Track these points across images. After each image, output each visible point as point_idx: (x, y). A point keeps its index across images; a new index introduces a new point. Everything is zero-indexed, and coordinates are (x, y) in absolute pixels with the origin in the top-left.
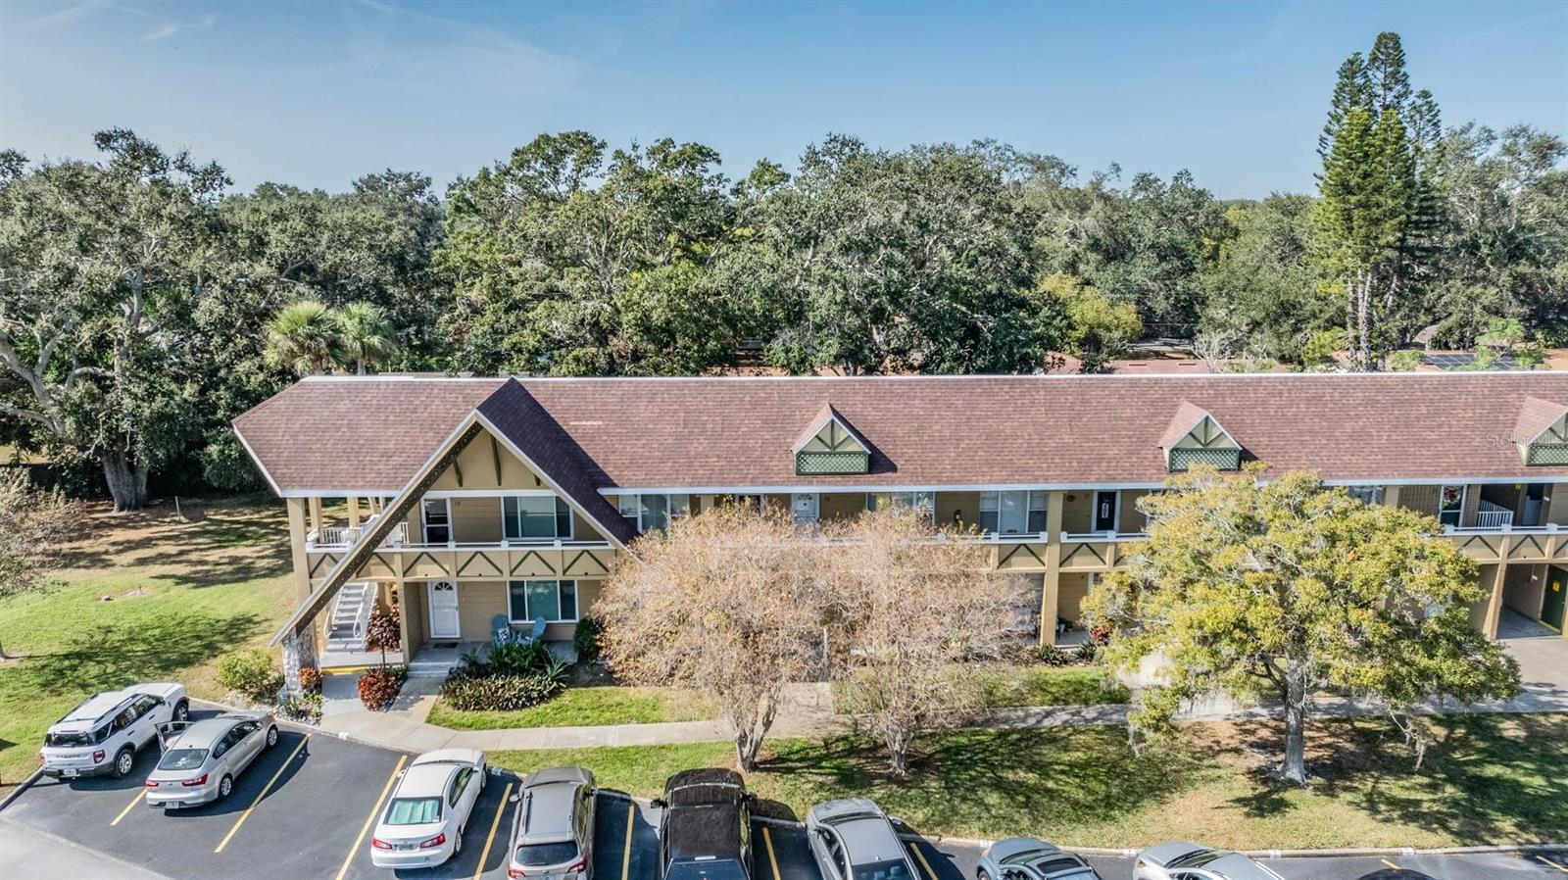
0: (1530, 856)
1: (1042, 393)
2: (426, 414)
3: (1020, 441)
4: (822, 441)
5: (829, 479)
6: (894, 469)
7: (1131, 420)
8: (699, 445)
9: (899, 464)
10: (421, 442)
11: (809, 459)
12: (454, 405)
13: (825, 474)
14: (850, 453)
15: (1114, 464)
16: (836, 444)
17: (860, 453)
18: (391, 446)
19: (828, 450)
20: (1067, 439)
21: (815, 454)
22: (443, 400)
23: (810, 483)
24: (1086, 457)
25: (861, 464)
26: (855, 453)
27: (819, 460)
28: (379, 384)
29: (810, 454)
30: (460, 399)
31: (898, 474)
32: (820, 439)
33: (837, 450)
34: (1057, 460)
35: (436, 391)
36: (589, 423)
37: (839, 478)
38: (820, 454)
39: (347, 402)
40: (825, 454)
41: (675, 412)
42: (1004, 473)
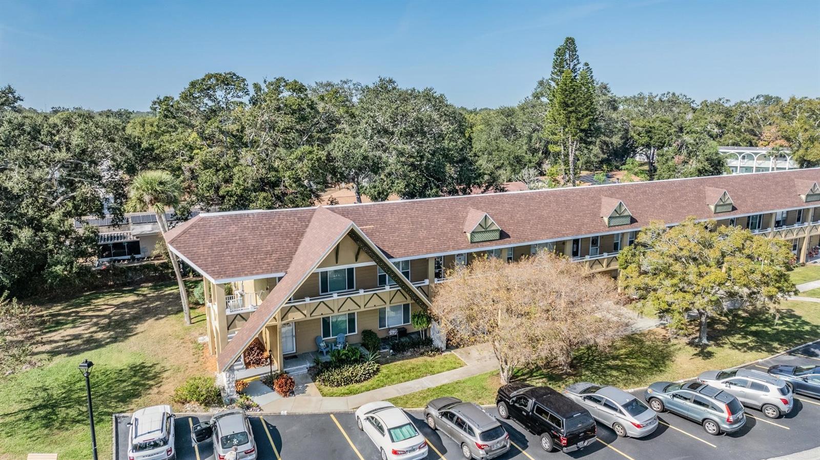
0: (790, 353)
2: (281, 230)
5: (484, 244)
6: (509, 237)
7: (587, 206)
8: (422, 234)
9: (510, 234)
10: (285, 245)
11: (476, 235)
12: (295, 224)
13: (482, 242)
14: (493, 231)
15: (588, 226)
16: (487, 227)
17: (497, 230)
18: (269, 249)
19: (484, 230)
21: (478, 232)
22: (288, 221)
23: (476, 247)
24: (578, 224)
25: (497, 235)
26: (495, 230)
27: (480, 235)
28: (248, 215)
29: (476, 232)
30: (297, 220)
31: (511, 239)
32: (481, 226)
33: (488, 229)
34: (568, 226)
35: (281, 216)
36: (367, 227)
37: (488, 243)
38: (480, 232)
39: (234, 226)
40: (482, 232)
41: (406, 218)
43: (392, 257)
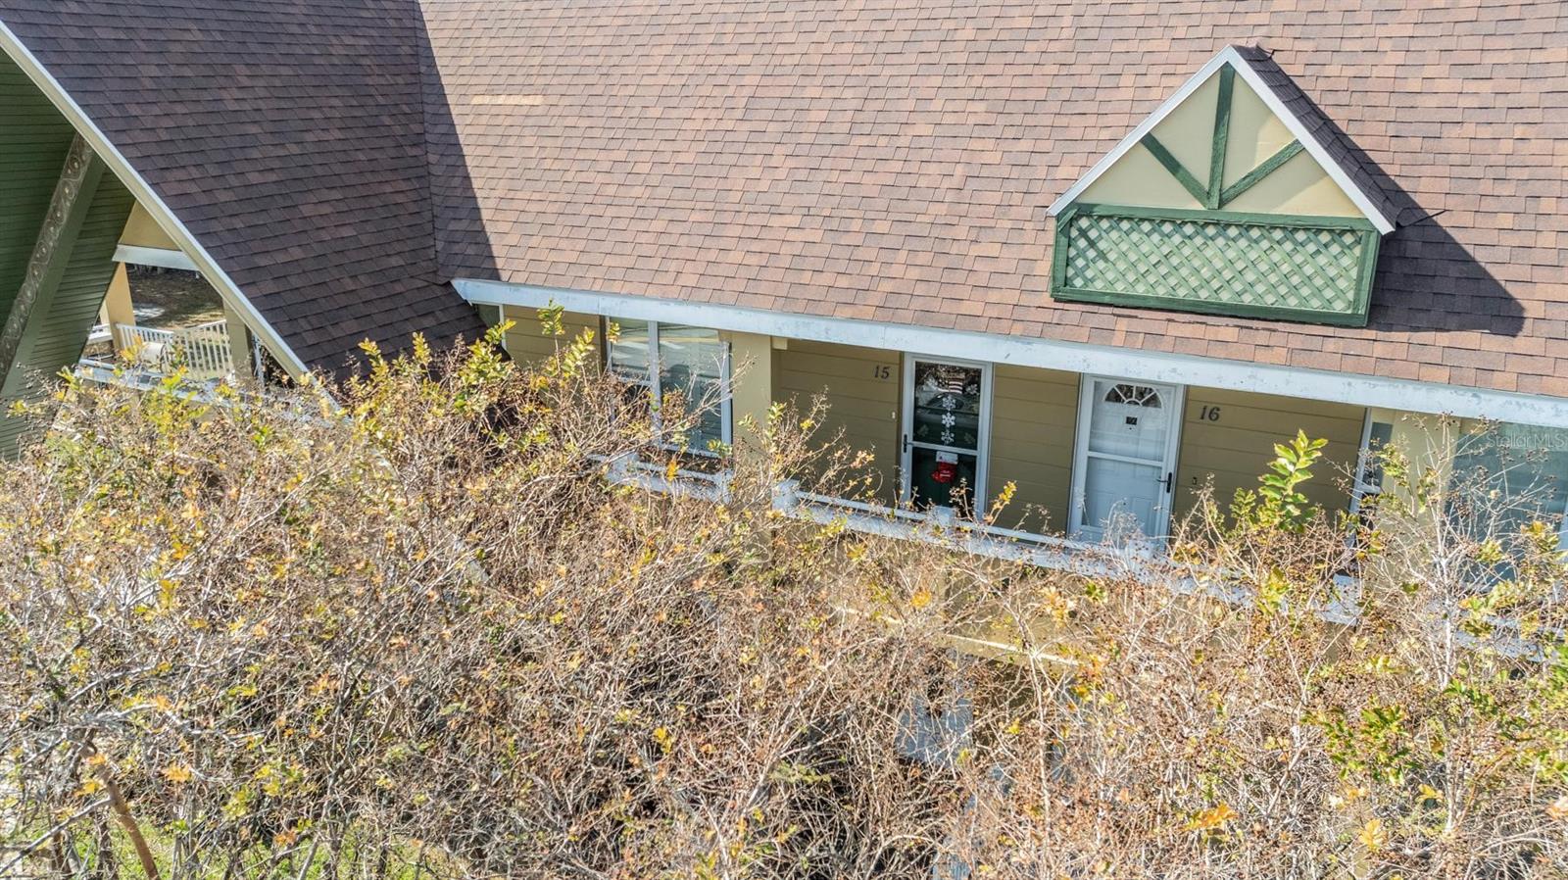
4: (1172, 165)
6: (1505, 316)
11: (1110, 240)
13: (1170, 307)
14: (1291, 227)
16: (1233, 176)
17: (1338, 231)
19: (1198, 206)
21: (1137, 216)
25: (1340, 277)
26: (1315, 228)
27: (1148, 244)
29: (1117, 215)
31: (1520, 343)
32: (1163, 154)
33: (1239, 207)
38: (1158, 219)
43: (494, 275)
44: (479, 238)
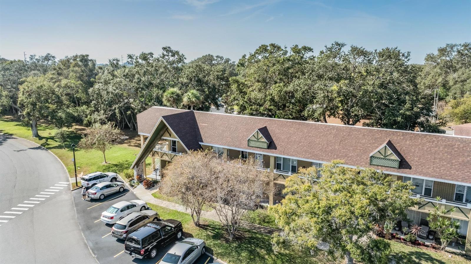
1: (335, 130)
3: (320, 146)
4: (255, 137)
5: (256, 149)
7: (364, 144)
9: (278, 147)
13: (255, 147)
15: (350, 158)
16: (259, 138)
19: (256, 140)
20: (337, 147)
23: (250, 149)
24: (341, 154)
25: (266, 145)
27: (254, 143)
29: (252, 140)
34: (330, 154)
37: (259, 149)
42: (310, 155)
43: (203, 142)
44: (201, 138)
